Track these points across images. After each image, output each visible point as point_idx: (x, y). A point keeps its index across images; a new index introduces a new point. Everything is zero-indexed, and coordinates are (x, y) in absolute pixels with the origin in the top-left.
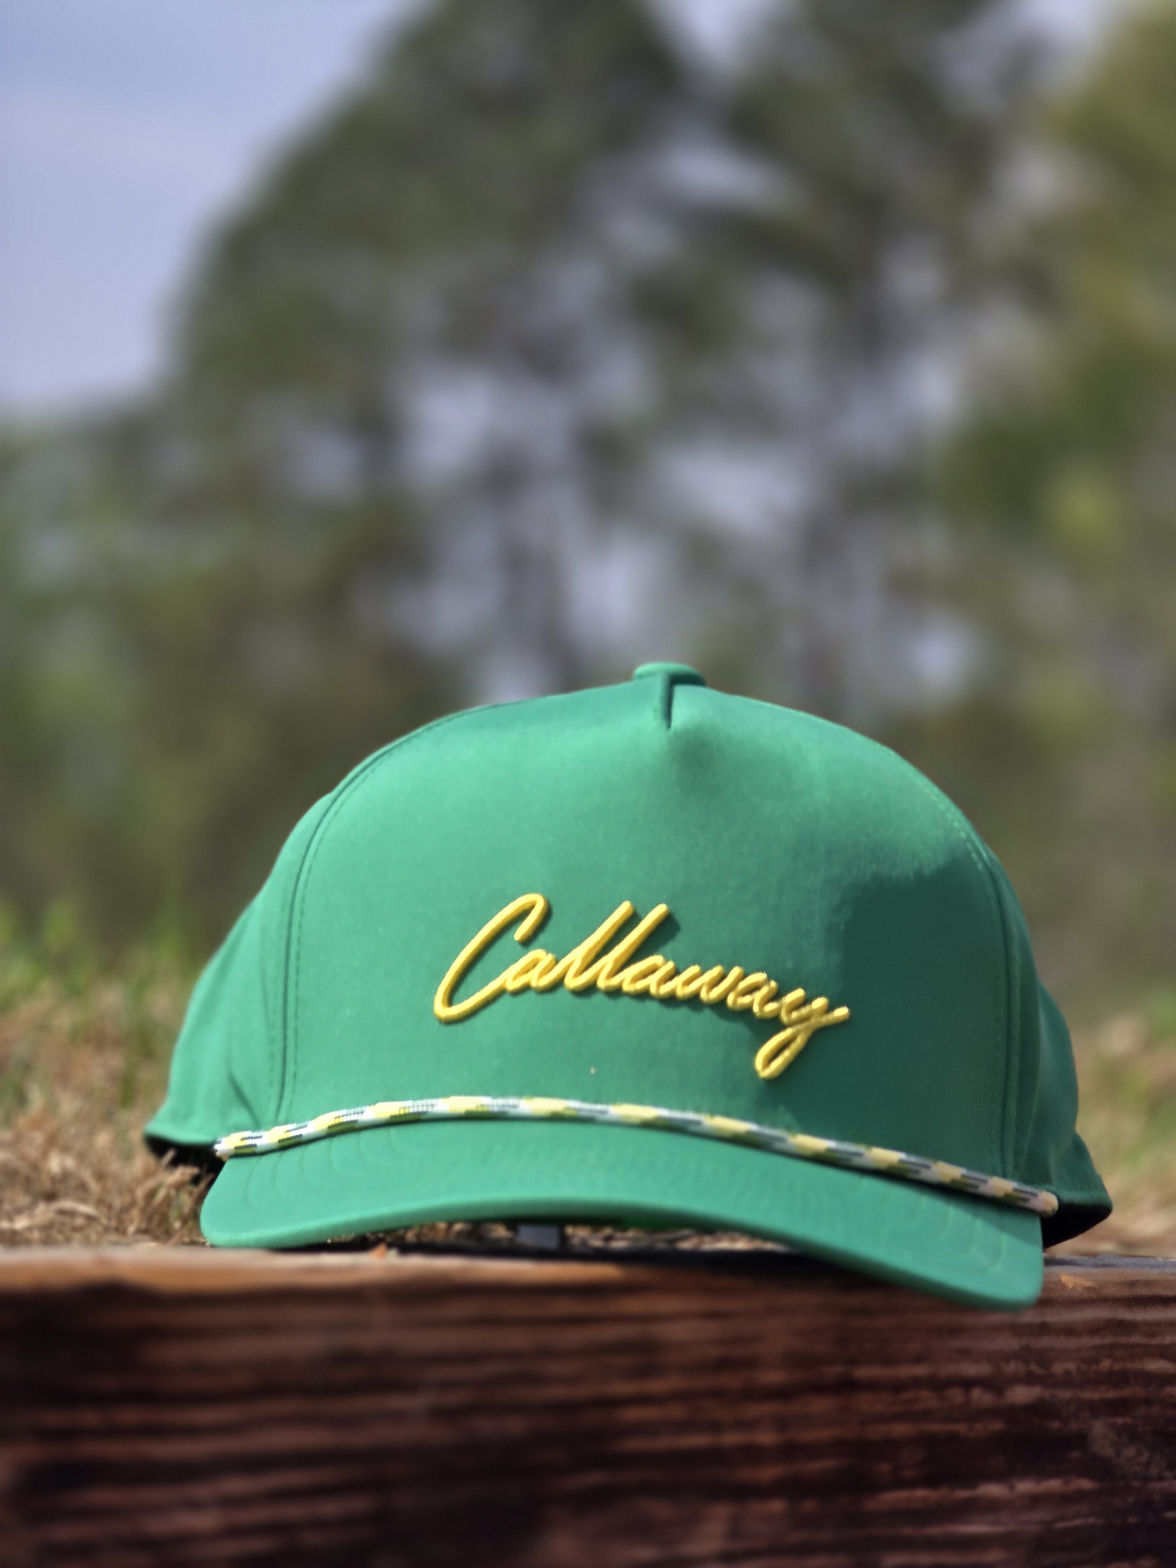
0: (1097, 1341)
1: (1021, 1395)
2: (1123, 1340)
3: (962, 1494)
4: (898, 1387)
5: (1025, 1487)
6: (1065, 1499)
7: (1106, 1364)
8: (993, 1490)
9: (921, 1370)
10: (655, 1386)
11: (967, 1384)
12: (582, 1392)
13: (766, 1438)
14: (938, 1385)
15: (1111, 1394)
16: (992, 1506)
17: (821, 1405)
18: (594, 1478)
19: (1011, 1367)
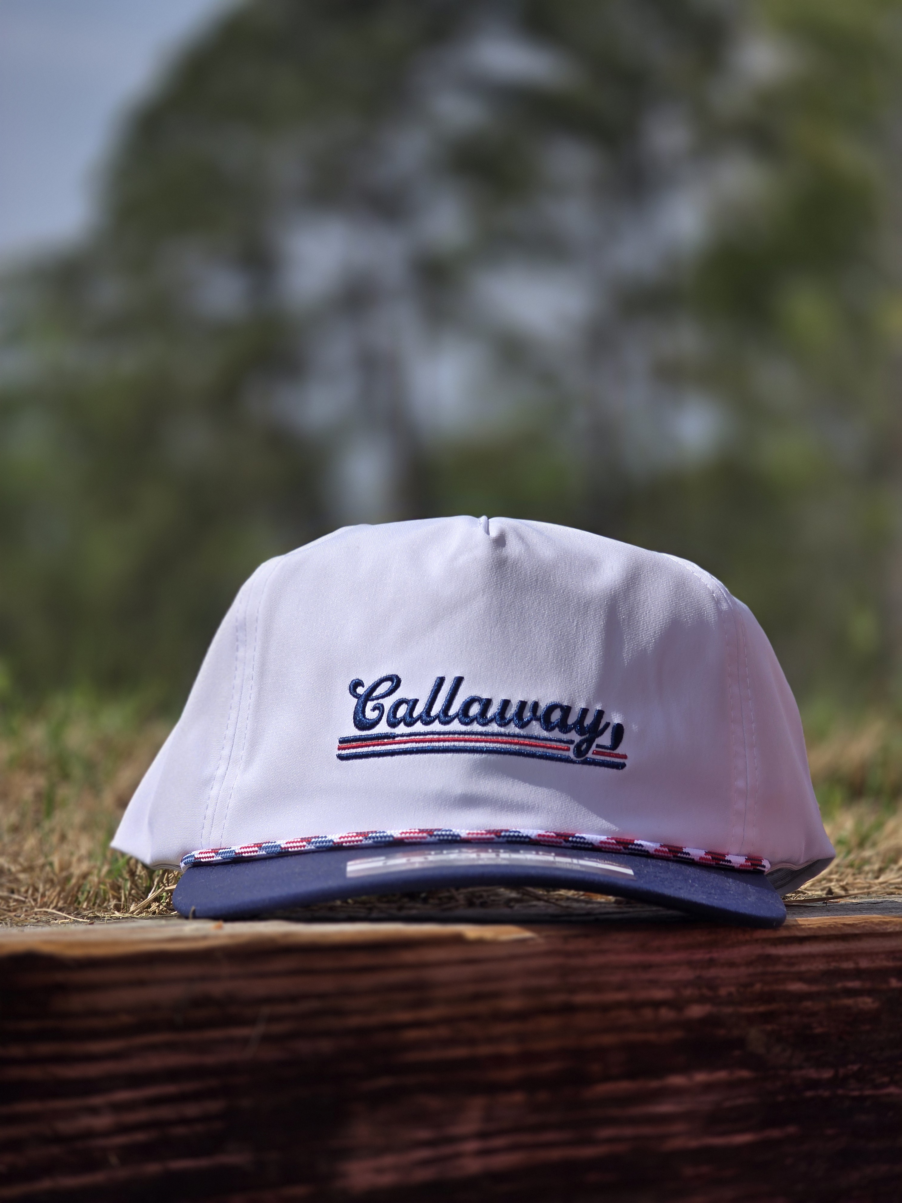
0: (751, 970)
1: (696, 1011)
2: (770, 969)
3: (654, 1084)
4: (605, 1008)
5: (701, 1077)
6: (730, 1085)
7: (758, 987)
8: (677, 1080)
9: (621, 996)
10: (427, 1014)
11: (657, 1005)
12: (374, 1020)
13: (509, 1048)
14: (635, 1006)
15: (762, 1008)
16: (677, 1092)
17: (549, 1023)
18: (385, 1081)
19: (688, 992)
